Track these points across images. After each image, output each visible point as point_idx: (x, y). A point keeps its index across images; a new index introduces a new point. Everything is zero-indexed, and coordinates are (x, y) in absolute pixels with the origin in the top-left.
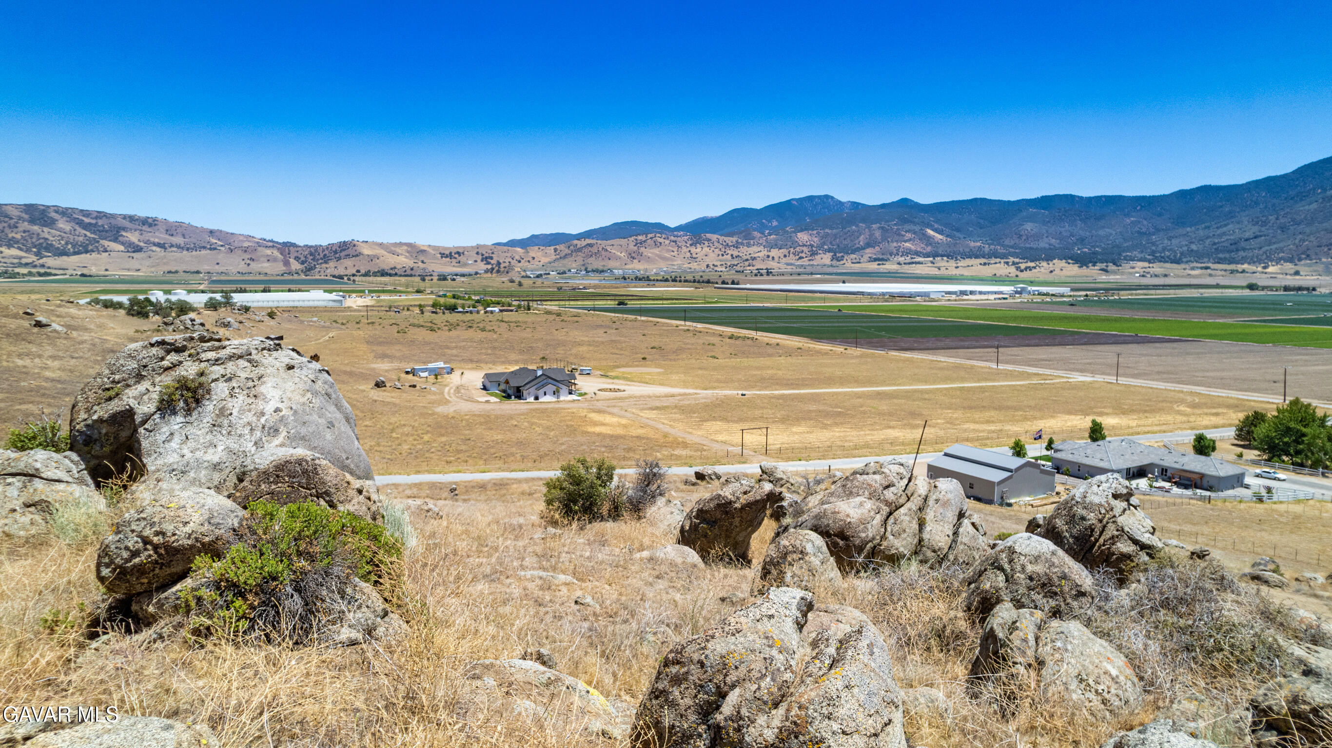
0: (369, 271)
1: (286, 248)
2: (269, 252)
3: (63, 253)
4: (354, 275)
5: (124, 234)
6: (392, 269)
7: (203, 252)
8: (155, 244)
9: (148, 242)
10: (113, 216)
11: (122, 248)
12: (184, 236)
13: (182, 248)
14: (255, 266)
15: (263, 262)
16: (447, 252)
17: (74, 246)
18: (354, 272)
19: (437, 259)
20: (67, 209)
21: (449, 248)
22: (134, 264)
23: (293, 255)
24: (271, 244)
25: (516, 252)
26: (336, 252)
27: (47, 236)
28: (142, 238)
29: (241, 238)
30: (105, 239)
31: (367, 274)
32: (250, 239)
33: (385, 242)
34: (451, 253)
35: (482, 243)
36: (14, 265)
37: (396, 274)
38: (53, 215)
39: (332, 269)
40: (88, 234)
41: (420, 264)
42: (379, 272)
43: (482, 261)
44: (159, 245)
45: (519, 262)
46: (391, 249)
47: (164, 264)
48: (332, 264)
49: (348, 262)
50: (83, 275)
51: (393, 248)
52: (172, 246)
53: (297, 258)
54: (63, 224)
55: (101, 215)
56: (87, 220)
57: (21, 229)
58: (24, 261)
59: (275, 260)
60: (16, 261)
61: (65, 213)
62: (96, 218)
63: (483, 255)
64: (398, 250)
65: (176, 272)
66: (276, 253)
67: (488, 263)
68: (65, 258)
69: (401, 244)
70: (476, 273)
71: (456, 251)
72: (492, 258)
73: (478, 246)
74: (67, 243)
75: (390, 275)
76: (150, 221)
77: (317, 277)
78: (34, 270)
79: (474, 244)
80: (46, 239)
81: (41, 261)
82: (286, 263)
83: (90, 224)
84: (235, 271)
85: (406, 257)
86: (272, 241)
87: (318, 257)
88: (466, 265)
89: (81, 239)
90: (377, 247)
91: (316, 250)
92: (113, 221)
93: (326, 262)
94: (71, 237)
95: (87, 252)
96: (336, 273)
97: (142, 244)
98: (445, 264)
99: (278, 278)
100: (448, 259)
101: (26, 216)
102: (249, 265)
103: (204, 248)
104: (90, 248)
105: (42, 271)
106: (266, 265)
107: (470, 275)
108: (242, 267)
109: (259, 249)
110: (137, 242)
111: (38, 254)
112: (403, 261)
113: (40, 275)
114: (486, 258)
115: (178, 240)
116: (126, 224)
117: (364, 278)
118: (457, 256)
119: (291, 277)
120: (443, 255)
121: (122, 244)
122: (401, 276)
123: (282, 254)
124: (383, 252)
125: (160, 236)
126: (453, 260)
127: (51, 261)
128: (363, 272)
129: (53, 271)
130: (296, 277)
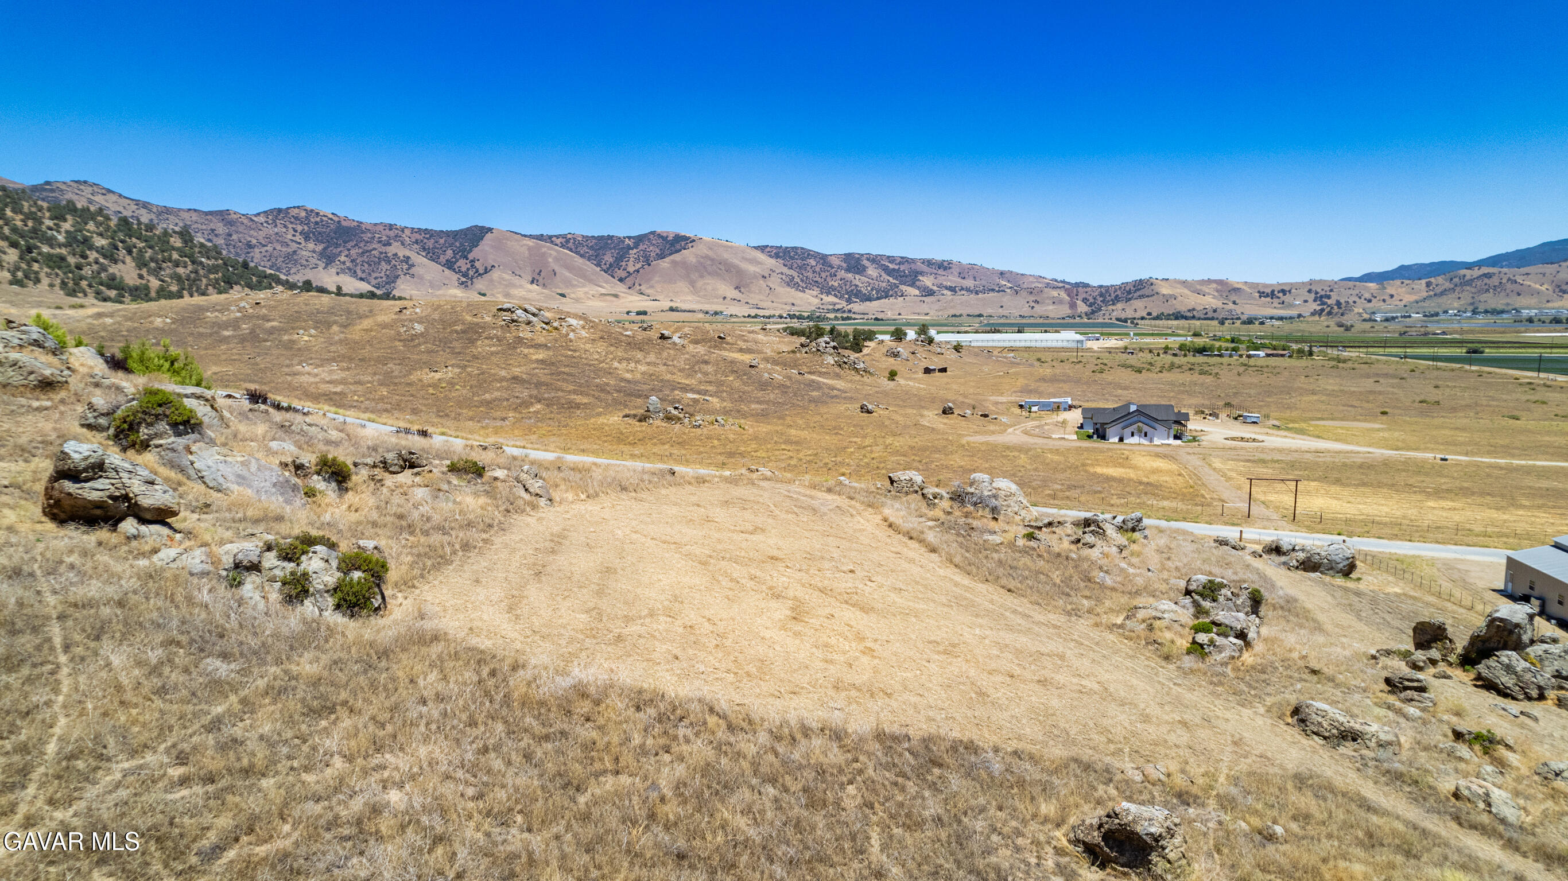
0: (1162, 314)
1: (1075, 289)
2: (1055, 293)
3: (869, 299)
4: (1143, 318)
5: (921, 278)
6: (1189, 311)
7: (991, 294)
8: (947, 288)
9: (940, 286)
10: (914, 261)
11: (917, 292)
12: (975, 279)
13: (972, 292)
14: (1039, 309)
15: (1048, 304)
16: (1268, 291)
17: (877, 293)
18: (1144, 314)
19: (1254, 299)
20: (876, 256)
21: (1271, 285)
22: (925, 308)
23: (1080, 298)
24: (1061, 285)
25: (1367, 289)
26: (1129, 292)
27: (857, 283)
28: (936, 282)
29: (1031, 279)
30: (904, 284)
31: (1157, 318)
32: (1041, 280)
33: (1189, 279)
34: (1273, 291)
35: (1318, 278)
36: (829, 311)
37: (1194, 317)
38: (865, 262)
39: (1119, 310)
40: (891, 279)
41: (1231, 306)
42: (1173, 314)
43: (1315, 301)
44: (952, 289)
45: (1370, 301)
46: (1196, 287)
47: (952, 308)
48: (1120, 306)
49: (1138, 304)
50: (876, 319)
51: (1198, 287)
52: (962, 289)
53: (1084, 300)
54: (872, 271)
55: (904, 260)
56: (891, 266)
57: (838, 277)
58: (837, 307)
59: (1061, 302)
60: (831, 307)
61: (874, 260)
62: (899, 264)
63: (1317, 293)
64: (1205, 289)
65: (961, 316)
66: (1064, 295)
67: (1323, 304)
68: (868, 303)
69: (1210, 281)
70: (1299, 316)
71: (1280, 288)
72: (1329, 297)
73: (1311, 282)
74: (872, 290)
75: (1186, 318)
76: (945, 264)
77: (1100, 320)
78: (839, 315)
79: (1306, 280)
80: (857, 286)
81: (849, 307)
82: (1073, 306)
83: (894, 270)
84: (1017, 314)
85: (1214, 297)
86: (1063, 282)
87: (1109, 298)
88: (1291, 306)
89: (884, 284)
90: (1179, 286)
91: (1107, 291)
92: (913, 266)
93: (1113, 304)
94: (877, 283)
95: (886, 297)
96: (1123, 316)
97: (935, 288)
98: (1264, 306)
99: (1059, 321)
100: (1269, 299)
101: (845, 265)
102: (1033, 307)
103: (993, 290)
104: (891, 293)
105: (845, 315)
106: (1051, 307)
107: (1291, 318)
108: (1026, 311)
109: (1046, 290)
110: (931, 287)
111: (849, 301)
112: (1210, 301)
113: (843, 319)
114: (1321, 297)
115: (969, 283)
116: (924, 268)
117: (1153, 322)
118: (1281, 295)
119: (1072, 321)
120: (1262, 294)
121: (918, 288)
122: (1199, 319)
123: (1069, 295)
124: (1186, 291)
125: (952, 280)
126: (1276, 301)
127: (857, 307)
128: (1154, 314)
129: (854, 316)
130: (1078, 320)
